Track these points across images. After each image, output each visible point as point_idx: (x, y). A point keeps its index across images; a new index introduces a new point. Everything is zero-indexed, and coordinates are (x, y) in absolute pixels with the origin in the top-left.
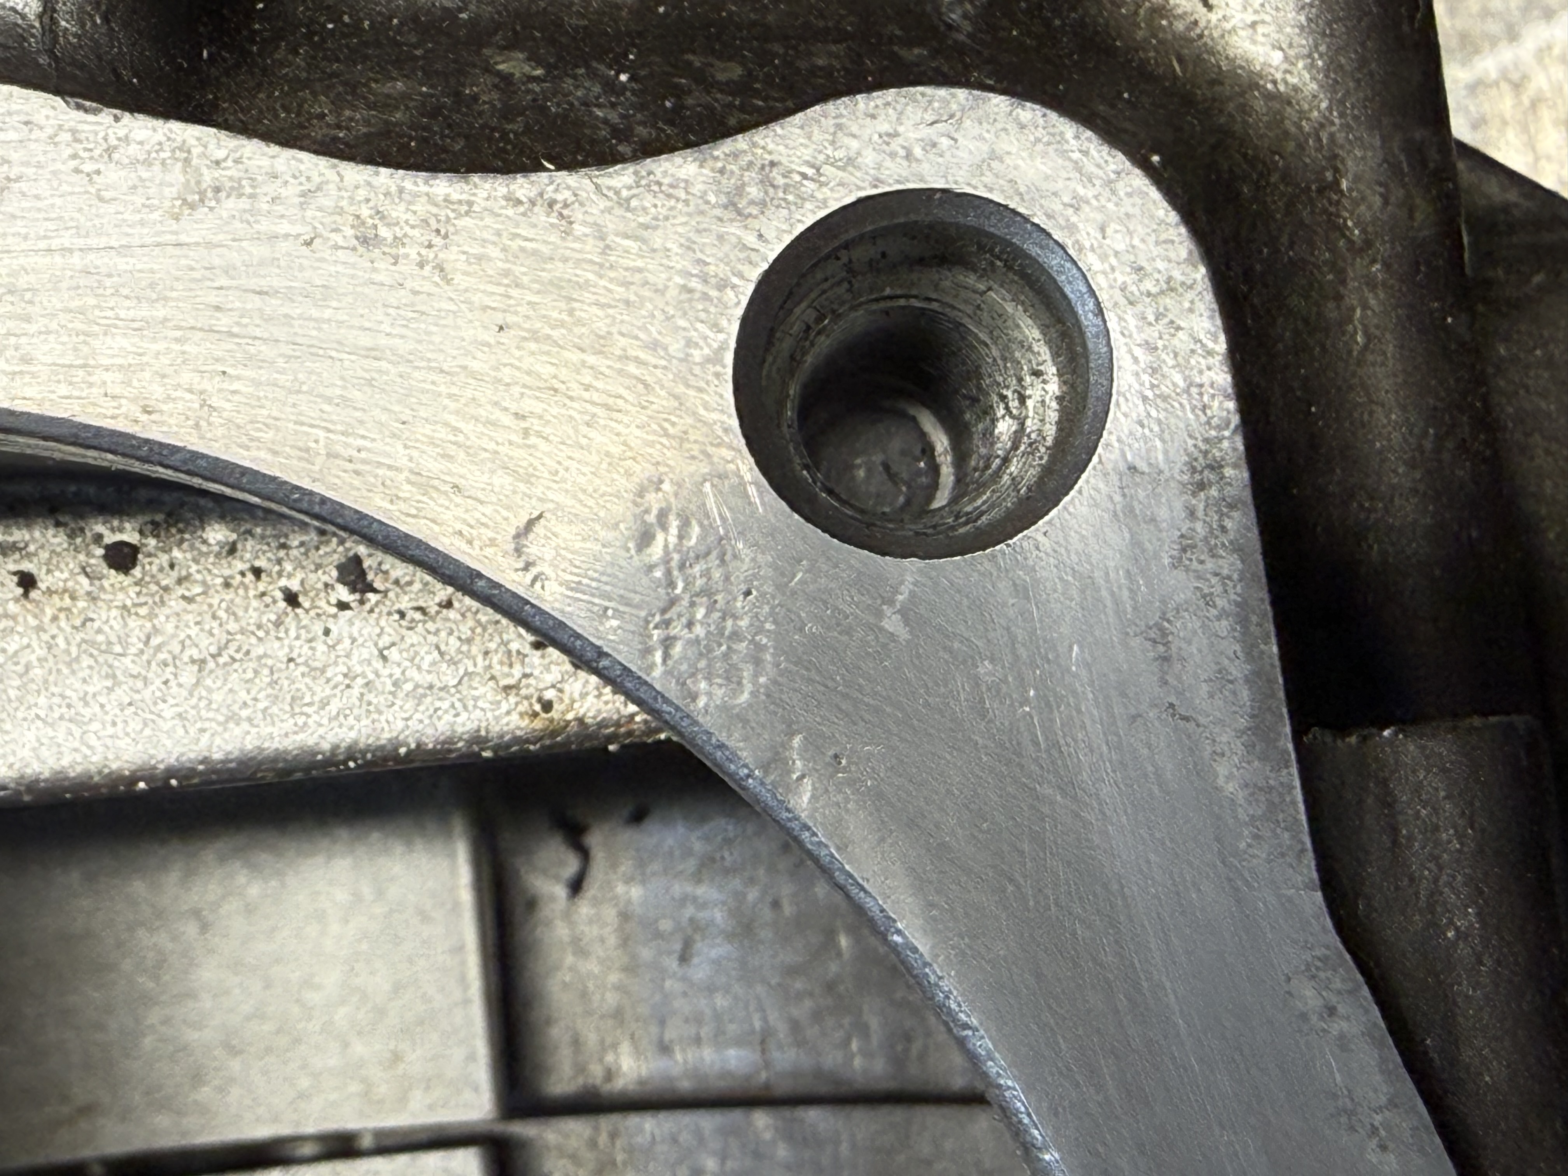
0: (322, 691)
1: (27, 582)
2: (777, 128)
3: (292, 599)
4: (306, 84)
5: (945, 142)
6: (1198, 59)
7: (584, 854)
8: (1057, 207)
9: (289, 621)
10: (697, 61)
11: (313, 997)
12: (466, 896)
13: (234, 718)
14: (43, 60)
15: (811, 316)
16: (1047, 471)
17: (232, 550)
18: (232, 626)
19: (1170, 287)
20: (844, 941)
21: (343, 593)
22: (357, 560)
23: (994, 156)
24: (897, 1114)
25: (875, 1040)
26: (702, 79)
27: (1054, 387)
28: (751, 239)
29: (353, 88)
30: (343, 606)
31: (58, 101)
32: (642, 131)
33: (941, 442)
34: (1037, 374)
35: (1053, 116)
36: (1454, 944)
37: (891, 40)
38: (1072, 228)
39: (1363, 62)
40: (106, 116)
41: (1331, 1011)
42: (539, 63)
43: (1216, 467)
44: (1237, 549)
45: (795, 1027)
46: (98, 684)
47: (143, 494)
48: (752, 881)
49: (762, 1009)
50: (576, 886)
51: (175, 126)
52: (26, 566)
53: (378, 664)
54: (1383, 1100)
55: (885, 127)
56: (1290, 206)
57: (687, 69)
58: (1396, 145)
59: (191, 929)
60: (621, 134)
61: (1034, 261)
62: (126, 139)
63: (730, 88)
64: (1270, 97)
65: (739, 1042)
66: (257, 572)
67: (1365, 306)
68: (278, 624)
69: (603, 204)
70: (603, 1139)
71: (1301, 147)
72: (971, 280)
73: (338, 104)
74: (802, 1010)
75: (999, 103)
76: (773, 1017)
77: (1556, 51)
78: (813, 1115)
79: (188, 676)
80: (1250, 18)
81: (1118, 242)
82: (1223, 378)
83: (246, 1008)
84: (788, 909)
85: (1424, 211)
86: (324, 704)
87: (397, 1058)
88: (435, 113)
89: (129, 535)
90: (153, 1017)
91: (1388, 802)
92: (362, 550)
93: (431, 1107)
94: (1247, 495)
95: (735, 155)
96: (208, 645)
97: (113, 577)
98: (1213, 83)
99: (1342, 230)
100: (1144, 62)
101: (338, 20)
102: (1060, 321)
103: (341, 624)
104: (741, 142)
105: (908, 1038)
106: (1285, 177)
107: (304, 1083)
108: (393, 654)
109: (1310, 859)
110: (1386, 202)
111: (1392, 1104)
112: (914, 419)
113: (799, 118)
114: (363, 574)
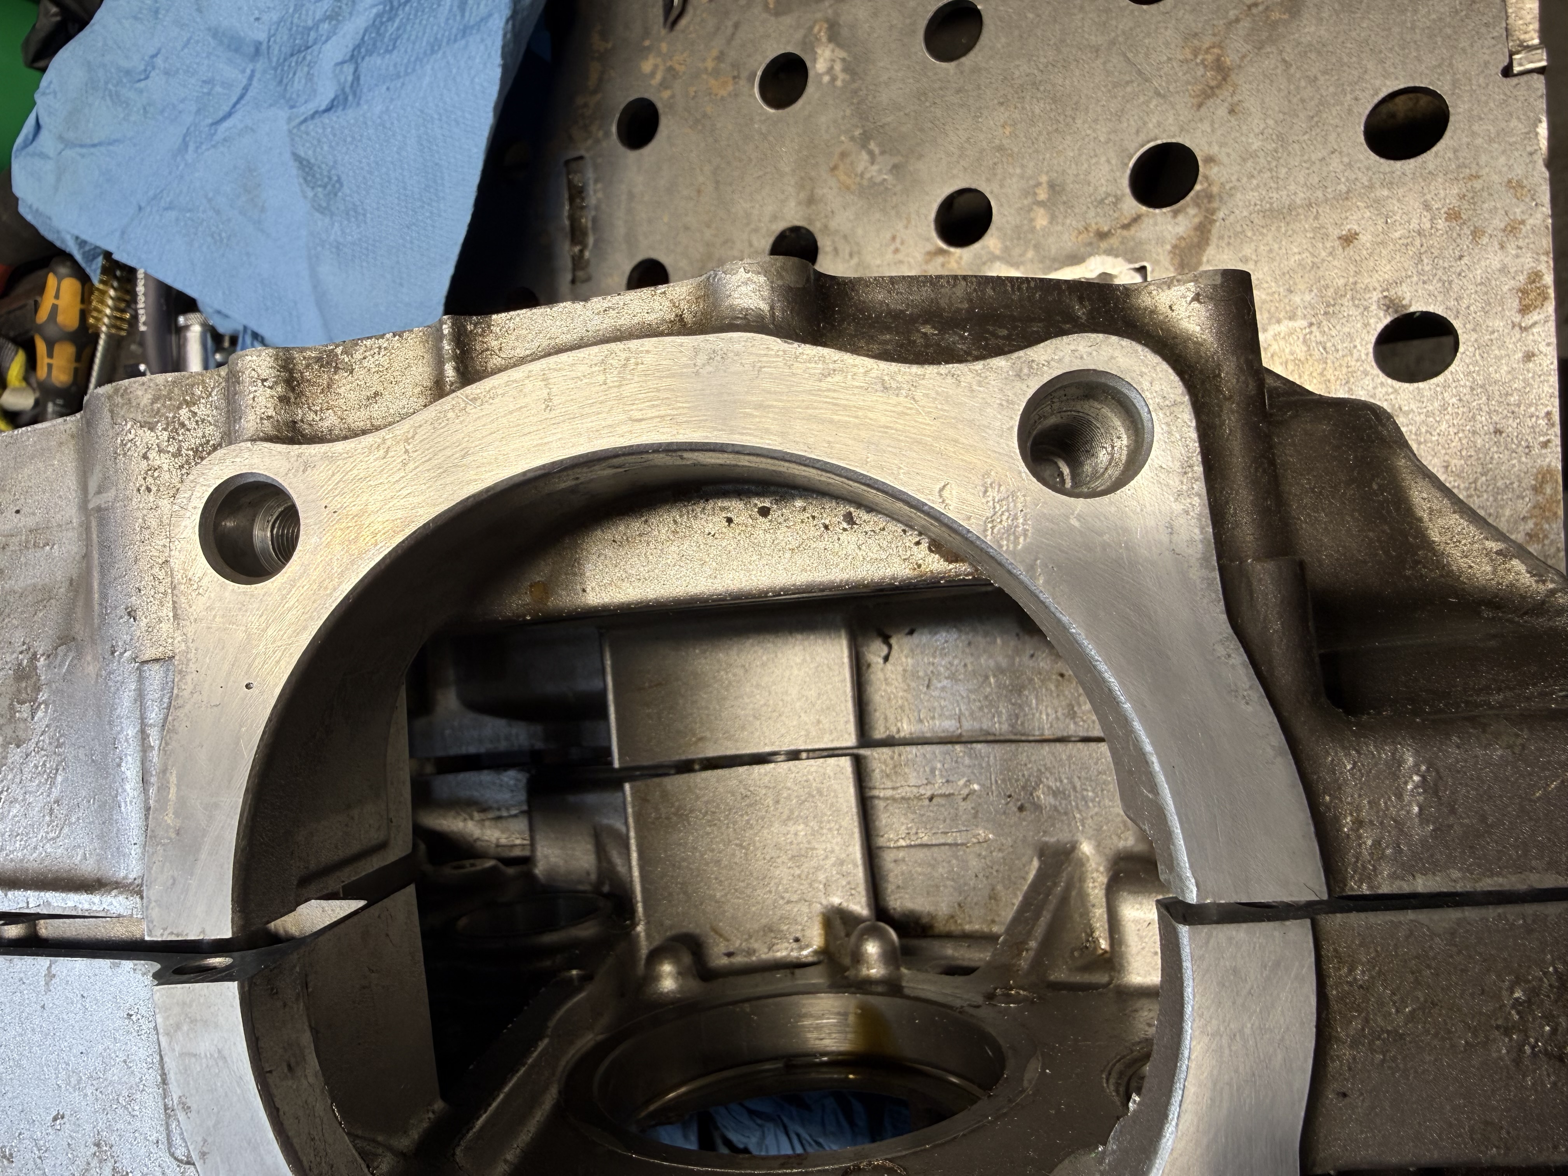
0: (836, 560)
1: (730, 521)
2: (1035, 348)
3: (826, 527)
4: (855, 336)
5: (1095, 353)
6: (1168, 330)
7: (890, 647)
8: (1134, 375)
9: (825, 536)
10: (991, 328)
11: (787, 698)
12: (846, 660)
13: (805, 570)
14: (771, 326)
15: (1037, 417)
16: (1123, 472)
17: (804, 509)
18: (805, 537)
19: (1175, 404)
20: (992, 680)
21: (845, 525)
22: (850, 513)
23: (1112, 358)
24: (1013, 746)
25: (1004, 718)
26: (994, 335)
27: (1125, 442)
28: (1025, 388)
29: (872, 337)
30: (845, 530)
31: (778, 340)
32: (975, 353)
33: (1066, 470)
34: (1119, 438)
35: (1134, 343)
36: (1273, 634)
37: (1059, 322)
38: (1140, 383)
39: (1230, 330)
40: (796, 344)
41: (1229, 656)
42: (936, 329)
43: (1191, 466)
44: (1198, 495)
45: (972, 713)
46: (755, 558)
47: (772, 488)
48: (955, 657)
49: (958, 705)
50: (886, 659)
51: (820, 348)
52: (729, 515)
53: (857, 551)
54: (1247, 687)
55: (1073, 348)
56: (1203, 383)
57: (988, 331)
58: (1242, 361)
59: (741, 672)
60: (968, 353)
61: (1125, 394)
62: (802, 354)
63: (1004, 338)
64: (1195, 343)
65: (949, 718)
66: (814, 517)
67: (1230, 419)
68: (821, 536)
69: (971, 375)
70: (896, 756)
71: (1207, 361)
72: (1096, 404)
73: (868, 344)
74: (975, 706)
75: (1114, 339)
76: (963, 708)
77: (1282, 335)
78: (979, 746)
79: (788, 555)
80: (1187, 314)
81: (1157, 387)
82: (1194, 435)
83: (762, 702)
84: (970, 668)
85: (1252, 385)
86: (837, 565)
87: (819, 722)
88: (901, 346)
89: (767, 504)
90: (728, 704)
91: (1249, 584)
92: (852, 509)
93: (832, 741)
94: (1202, 477)
95: (1019, 358)
96: (794, 544)
97: (761, 519)
98: (1174, 338)
99: (1221, 392)
100: (1148, 331)
101: (863, 314)
102: (1132, 417)
103: (844, 536)
104: (1021, 353)
105: (1017, 717)
106: (1201, 371)
107: (783, 731)
108: (863, 547)
109: (1222, 603)
110: (1238, 381)
111: (1251, 688)
112: (1056, 463)
113: (1042, 345)
114: (852, 518)
